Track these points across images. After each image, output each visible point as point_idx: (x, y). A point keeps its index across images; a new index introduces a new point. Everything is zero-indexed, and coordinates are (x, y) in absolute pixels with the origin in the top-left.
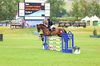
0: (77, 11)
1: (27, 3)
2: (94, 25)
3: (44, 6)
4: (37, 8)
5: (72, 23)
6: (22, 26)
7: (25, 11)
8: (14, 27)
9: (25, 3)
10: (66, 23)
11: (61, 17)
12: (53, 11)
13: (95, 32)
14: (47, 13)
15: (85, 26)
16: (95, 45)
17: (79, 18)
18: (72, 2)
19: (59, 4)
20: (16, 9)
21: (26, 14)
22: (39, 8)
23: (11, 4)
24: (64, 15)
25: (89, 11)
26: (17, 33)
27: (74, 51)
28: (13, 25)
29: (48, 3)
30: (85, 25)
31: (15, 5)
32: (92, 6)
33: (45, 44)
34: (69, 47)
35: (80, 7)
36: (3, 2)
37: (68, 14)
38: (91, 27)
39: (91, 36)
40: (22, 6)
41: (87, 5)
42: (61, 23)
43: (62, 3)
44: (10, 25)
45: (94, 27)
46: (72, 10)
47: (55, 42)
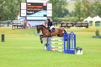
0: (80, 11)
1: (29, 3)
2: (96, 25)
3: (46, 6)
4: (39, 8)
5: (74, 23)
6: (24, 27)
7: (27, 11)
8: (16, 27)
9: (27, 3)
10: (68, 23)
11: (63, 17)
12: (55, 11)
13: (97, 33)
14: (49, 13)
15: (87, 27)
16: (97, 46)
17: (81, 18)
18: (74, 2)
19: (61, 4)
20: (17, 10)
21: (27, 14)
22: (41, 8)
23: (12, 4)
24: (66, 15)
25: (92, 11)
26: (19, 33)
27: (77, 52)
28: (15, 26)
29: (50, 3)
30: (88, 25)
31: (17, 5)
32: (94, 6)
33: (47, 45)
34: (71, 48)
35: (83, 7)
36: (4, 2)
37: (70, 15)
38: (93, 27)
39: (93, 37)
40: (24, 6)
41: (90, 5)
42: (63, 23)
43: (64, 3)
44: (11, 25)
45: (96, 27)
46: (74, 10)
47: (57, 42)
